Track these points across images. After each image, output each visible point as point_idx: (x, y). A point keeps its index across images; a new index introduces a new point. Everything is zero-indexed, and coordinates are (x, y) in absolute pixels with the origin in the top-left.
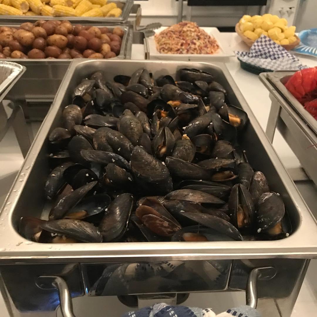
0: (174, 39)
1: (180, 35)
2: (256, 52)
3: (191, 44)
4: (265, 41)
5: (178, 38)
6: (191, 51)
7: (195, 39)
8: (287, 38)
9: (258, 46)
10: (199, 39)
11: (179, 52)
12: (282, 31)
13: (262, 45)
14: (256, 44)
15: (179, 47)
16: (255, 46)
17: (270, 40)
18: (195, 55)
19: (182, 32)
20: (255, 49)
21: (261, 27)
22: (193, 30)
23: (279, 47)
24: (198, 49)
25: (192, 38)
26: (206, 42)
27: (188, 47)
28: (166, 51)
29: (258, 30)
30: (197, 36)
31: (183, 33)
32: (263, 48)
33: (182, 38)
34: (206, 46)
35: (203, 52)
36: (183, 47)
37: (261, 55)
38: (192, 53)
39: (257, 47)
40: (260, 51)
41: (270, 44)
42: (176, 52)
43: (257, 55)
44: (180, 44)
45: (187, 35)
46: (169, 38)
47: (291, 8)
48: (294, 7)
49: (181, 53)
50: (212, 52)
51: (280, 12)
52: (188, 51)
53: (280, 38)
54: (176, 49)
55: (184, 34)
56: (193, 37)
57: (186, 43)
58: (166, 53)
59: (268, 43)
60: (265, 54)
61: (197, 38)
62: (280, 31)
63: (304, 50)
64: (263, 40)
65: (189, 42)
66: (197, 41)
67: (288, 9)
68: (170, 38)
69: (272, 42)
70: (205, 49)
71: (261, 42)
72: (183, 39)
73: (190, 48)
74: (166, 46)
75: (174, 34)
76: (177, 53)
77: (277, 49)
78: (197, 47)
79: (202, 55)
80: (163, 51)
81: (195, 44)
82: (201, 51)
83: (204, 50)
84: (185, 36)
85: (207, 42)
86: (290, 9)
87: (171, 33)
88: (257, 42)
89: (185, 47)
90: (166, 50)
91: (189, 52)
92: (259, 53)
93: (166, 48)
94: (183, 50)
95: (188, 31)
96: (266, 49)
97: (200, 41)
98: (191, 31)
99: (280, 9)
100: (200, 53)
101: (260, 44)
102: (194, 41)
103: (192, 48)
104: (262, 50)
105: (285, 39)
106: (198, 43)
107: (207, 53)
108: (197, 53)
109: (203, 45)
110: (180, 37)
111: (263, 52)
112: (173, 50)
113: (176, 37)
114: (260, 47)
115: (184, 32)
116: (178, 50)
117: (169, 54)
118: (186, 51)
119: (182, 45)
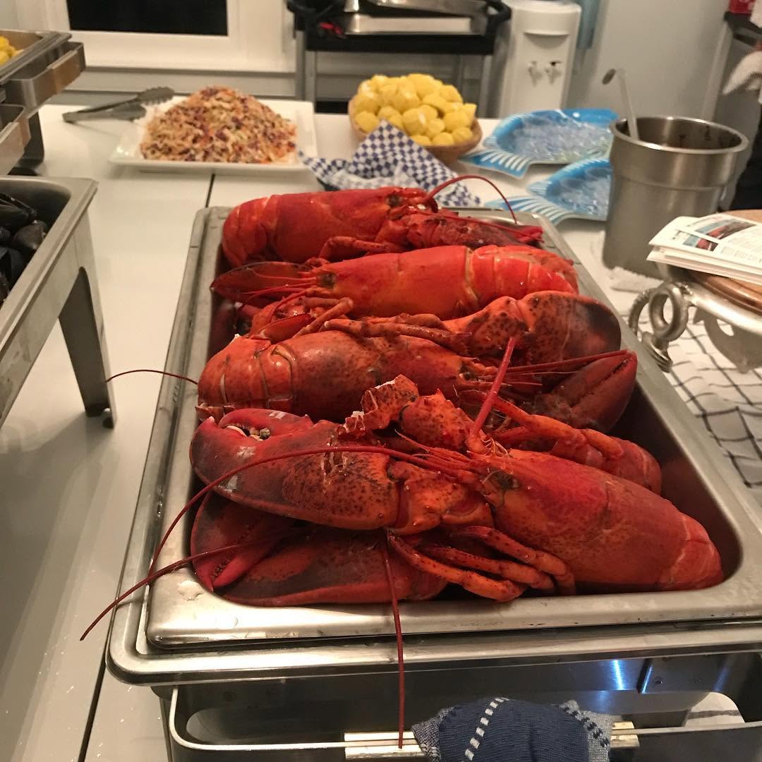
0: (181, 126)
1: (196, 118)
2: (368, 162)
3: (215, 138)
4: (391, 137)
5: (190, 124)
6: (215, 155)
7: (229, 128)
8: (450, 132)
9: (374, 147)
10: (238, 128)
11: (186, 156)
12: (441, 115)
13: (382, 146)
14: (368, 142)
15: (187, 144)
16: (365, 147)
17: (400, 135)
18: (224, 164)
19: (202, 110)
20: (365, 154)
21: (391, 104)
22: (226, 105)
23: (420, 150)
24: (231, 150)
25: (223, 125)
26: (256, 136)
27: (209, 145)
28: (158, 154)
29: (386, 111)
30: (235, 120)
31: (204, 112)
32: (384, 153)
33: (199, 124)
34: (254, 146)
35: (243, 157)
36: (197, 146)
37: (379, 168)
38: (218, 161)
39: (370, 151)
40: (377, 160)
41: (401, 145)
42: (179, 157)
43: (369, 167)
44: (190, 138)
45: (212, 119)
46: (172, 124)
47: (553, 64)
48: (559, 62)
49: (192, 158)
50: (269, 160)
51: (530, 70)
52: (206, 155)
53: (433, 130)
54: (181, 149)
55: (206, 115)
56: (224, 122)
57: (206, 135)
58: (158, 158)
59: (396, 140)
60: (387, 165)
61: (233, 125)
62: (435, 113)
63: (487, 160)
64: (386, 133)
65: (213, 134)
66: (233, 133)
67: (549, 66)
68: (175, 124)
69: (405, 139)
70: (252, 151)
71: (381, 138)
72: (202, 128)
73: (213, 147)
74: (161, 142)
75: (185, 114)
76: (181, 159)
77: (415, 155)
78: (229, 145)
79: (241, 165)
80: (153, 152)
81: (225, 139)
82: (238, 155)
83: (246, 153)
84: (207, 119)
85: (260, 136)
86: (553, 67)
87: (180, 111)
88: (372, 138)
89: (201, 146)
90: (160, 150)
91: (209, 158)
92: (374, 164)
93: (160, 146)
94: (197, 151)
95: (214, 108)
96: (390, 154)
97: (239, 132)
98: (221, 107)
99: (530, 65)
100: (235, 161)
101: (377, 142)
102: (226, 132)
103: (217, 147)
104: (380, 157)
105: (445, 134)
106: (233, 137)
107: (254, 161)
108: (228, 161)
109: (245, 142)
110: (195, 122)
111: (382, 163)
112: (173, 151)
113: (187, 122)
114: (379, 151)
115: (206, 110)
116: (186, 151)
117: (164, 159)
118: (202, 154)
119: (194, 141)
